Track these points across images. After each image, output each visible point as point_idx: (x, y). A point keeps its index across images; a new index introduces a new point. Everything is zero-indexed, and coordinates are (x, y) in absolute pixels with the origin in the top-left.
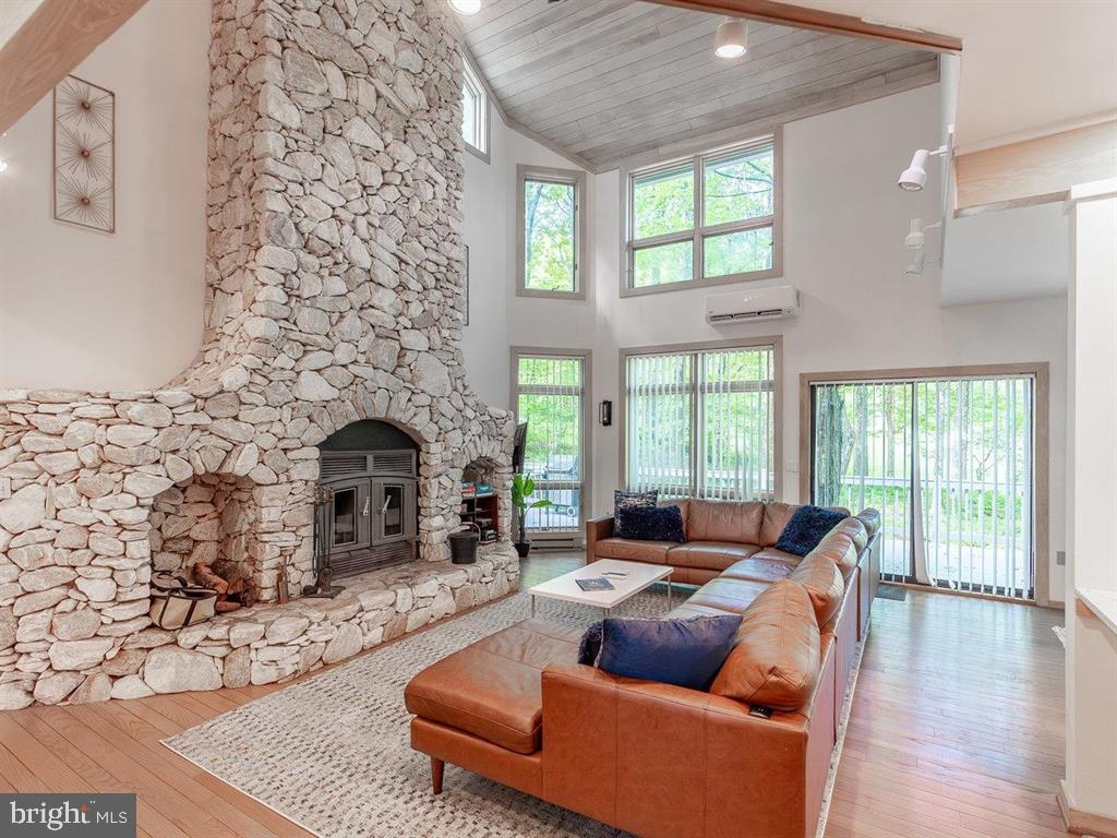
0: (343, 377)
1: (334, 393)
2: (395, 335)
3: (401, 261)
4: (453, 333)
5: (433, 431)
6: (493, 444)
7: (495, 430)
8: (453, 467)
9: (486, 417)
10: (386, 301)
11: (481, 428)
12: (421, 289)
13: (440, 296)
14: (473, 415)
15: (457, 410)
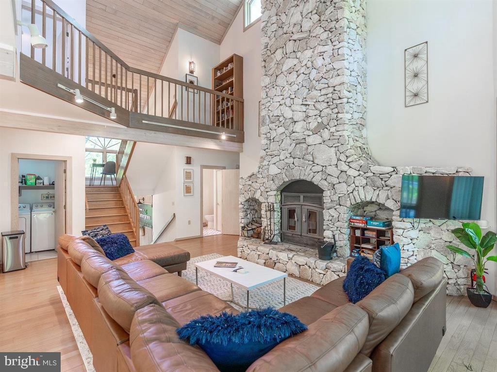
0: (282, 164)
1: (280, 171)
2: (303, 141)
3: (306, 105)
4: (338, 128)
5: (323, 185)
6: (377, 192)
7: (379, 183)
8: (340, 205)
9: (370, 174)
10: (298, 127)
11: (364, 182)
12: (318, 112)
13: (328, 111)
14: (357, 173)
15: (342, 171)
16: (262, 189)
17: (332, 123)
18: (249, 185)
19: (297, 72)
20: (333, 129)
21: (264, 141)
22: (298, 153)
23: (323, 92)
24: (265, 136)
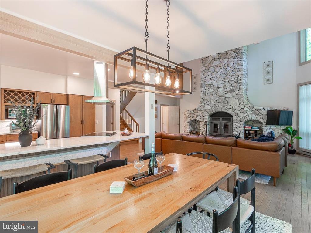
0: (212, 105)
1: (211, 108)
2: (223, 96)
3: (224, 81)
4: (240, 91)
5: (233, 114)
6: (256, 116)
7: (257, 113)
8: (240, 121)
9: (253, 110)
10: (221, 90)
11: (251, 112)
12: (230, 84)
13: (235, 84)
14: (248, 109)
15: (241, 108)
16: (201, 115)
17: (237, 90)
18: (193, 114)
19: (220, 67)
20: (237, 92)
21: (202, 95)
22: (221, 101)
23: (233, 77)
24: (203, 92)
